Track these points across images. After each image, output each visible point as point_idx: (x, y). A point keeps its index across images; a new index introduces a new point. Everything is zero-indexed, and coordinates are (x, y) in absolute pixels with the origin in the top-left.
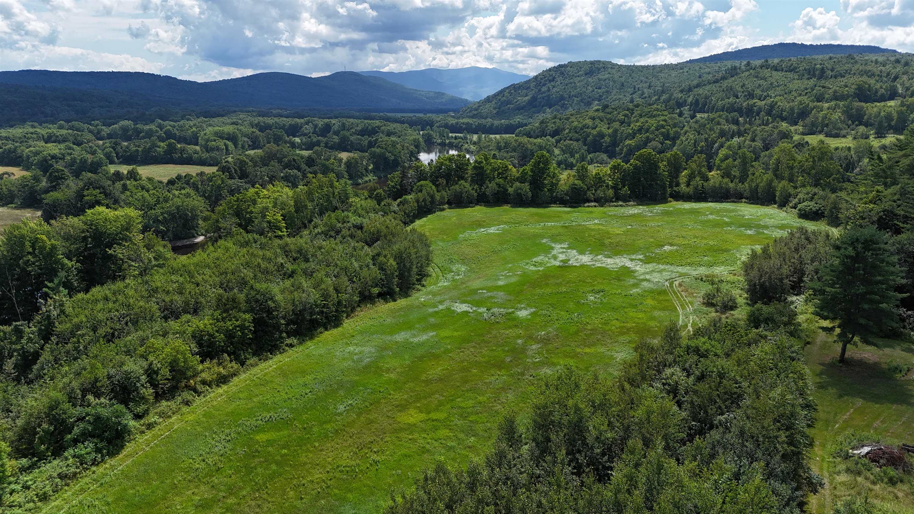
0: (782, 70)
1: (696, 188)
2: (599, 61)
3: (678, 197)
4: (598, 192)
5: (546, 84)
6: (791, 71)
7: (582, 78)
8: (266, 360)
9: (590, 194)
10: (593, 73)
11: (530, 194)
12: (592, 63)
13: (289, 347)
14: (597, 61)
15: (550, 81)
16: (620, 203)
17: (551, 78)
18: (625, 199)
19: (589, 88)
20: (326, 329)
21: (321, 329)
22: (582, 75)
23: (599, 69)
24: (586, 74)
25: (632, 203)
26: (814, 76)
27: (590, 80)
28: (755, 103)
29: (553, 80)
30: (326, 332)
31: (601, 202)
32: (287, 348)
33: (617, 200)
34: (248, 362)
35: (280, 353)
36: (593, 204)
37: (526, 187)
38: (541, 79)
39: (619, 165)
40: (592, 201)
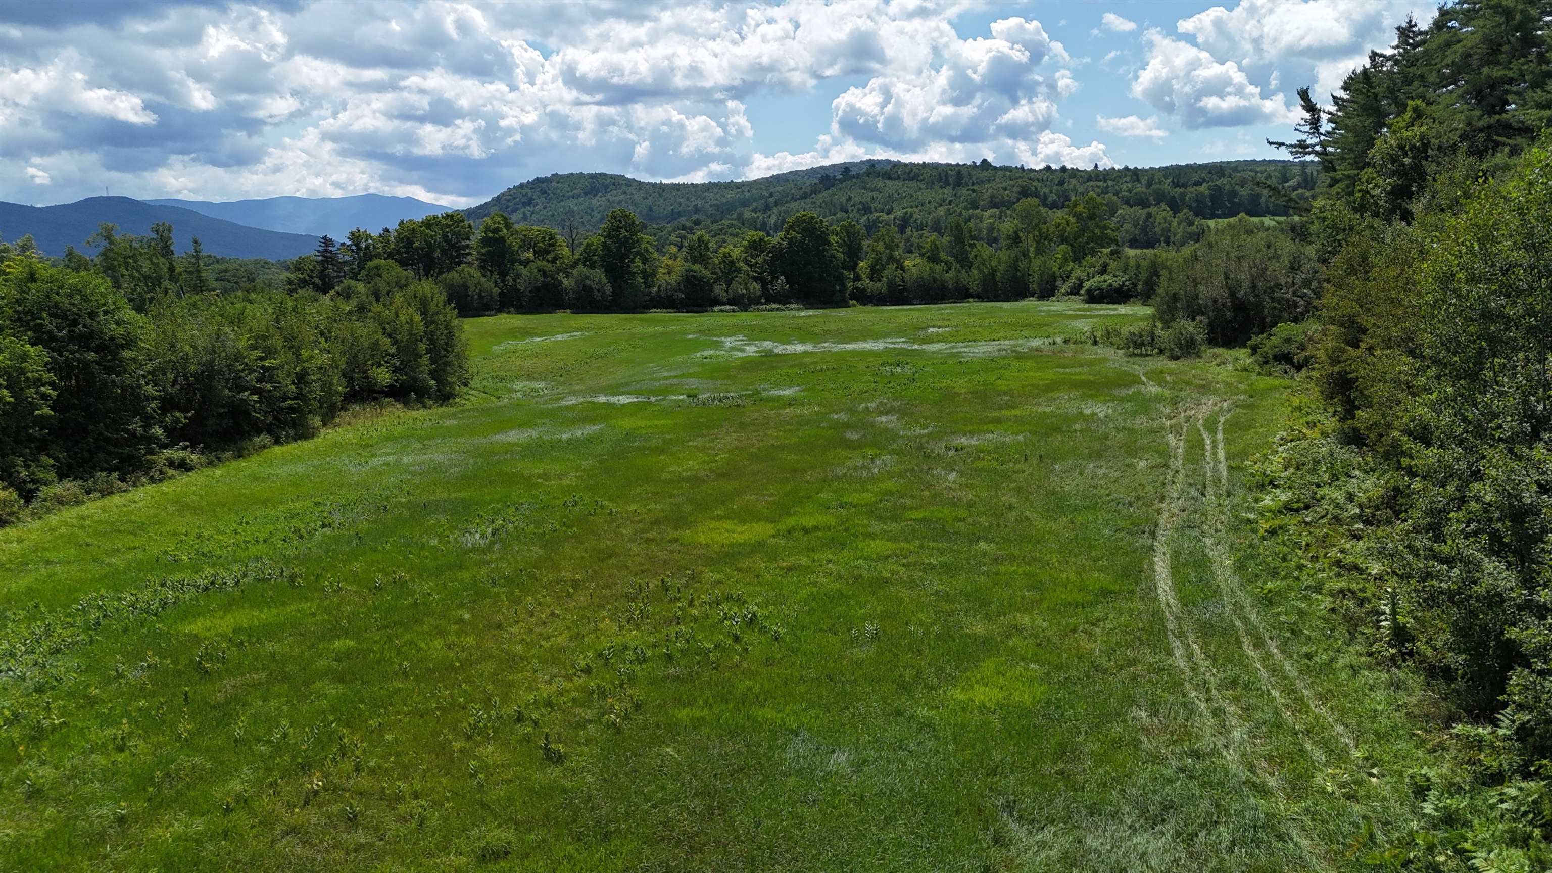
0: (899, 178)
1: (891, 283)
2: (605, 175)
3: (864, 298)
4: (734, 285)
5: (518, 209)
6: (912, 179)
7: (581, 199)
8: (107, 492)
9: (719, 290)
10: (598, 192)
11: (608, 288)
12: (593, 176)
13: (176, 468)
14: (600, 175)
15: (525, 204)
16: (774, 306)
17: (524, 199)
18: (783, 299)
19: (595, 213)
20: (277, 442)
21: (264, 438)
22: (579, 196)
23: (607, 187)
24: (586, 194)
25: (792, 306)
26: (947, 183)
27: (594, 201)
28: (878, 218)
29: (530, 202)
30: (277, 449)
31: (741, 303)
32: (170, 472)
33: (768, 302)
34: (44, 491)
35: (152, 480)
36: (728, 307)
37: (598, 276)
38: (508, 201)
39: (761, 240)
40: (724, 304)
